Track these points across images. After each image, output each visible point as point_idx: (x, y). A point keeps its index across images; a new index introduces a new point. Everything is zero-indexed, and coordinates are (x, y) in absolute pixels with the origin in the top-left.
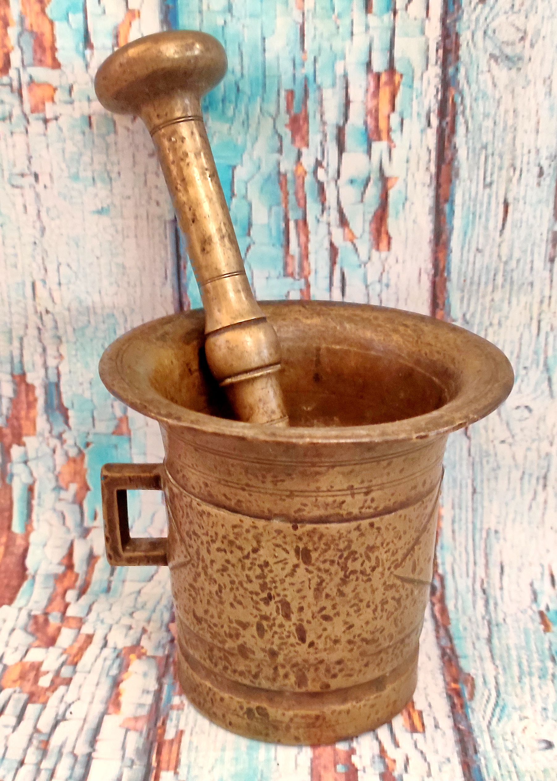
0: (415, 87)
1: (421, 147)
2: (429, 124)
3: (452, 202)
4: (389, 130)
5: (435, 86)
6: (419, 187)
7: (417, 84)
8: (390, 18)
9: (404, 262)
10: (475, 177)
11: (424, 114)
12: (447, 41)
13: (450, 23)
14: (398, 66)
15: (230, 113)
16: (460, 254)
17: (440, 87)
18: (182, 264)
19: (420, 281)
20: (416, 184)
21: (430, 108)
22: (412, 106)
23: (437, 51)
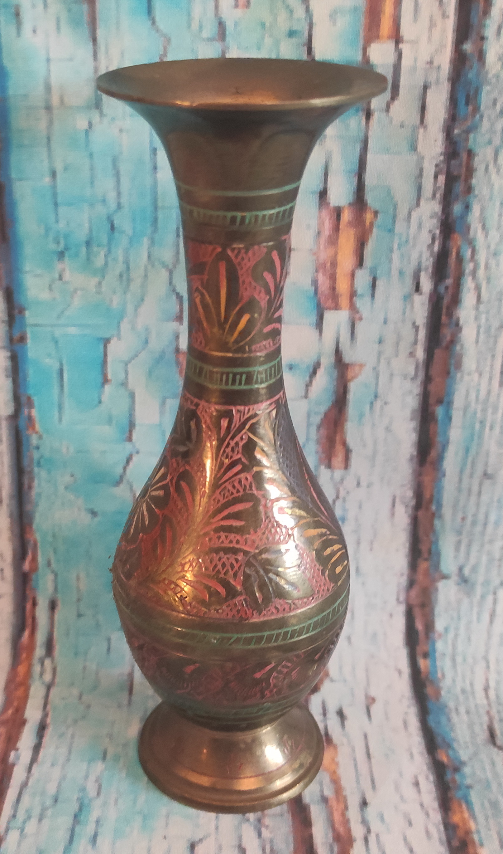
0: (397, 231)
1: (403, 321)
2: (418, 288)
3: (450, 404)
4: (353, 294)
5: (430, 231)
6: (397, 381)
7: (400, 227)
8: (360, 123)
9: (370, 485)
10: (488, 369)
11: (409, 271)
12: (453, 162)
13: (459, 135)
14: (370, 198)
15: (99, 261)
16: (457, 479)
17: (438, 232)
18: (26, 482)
19: (393, 514)
20: (392, 375)
21: (420, 264)
22: (390, 261)
23: (436, 177)
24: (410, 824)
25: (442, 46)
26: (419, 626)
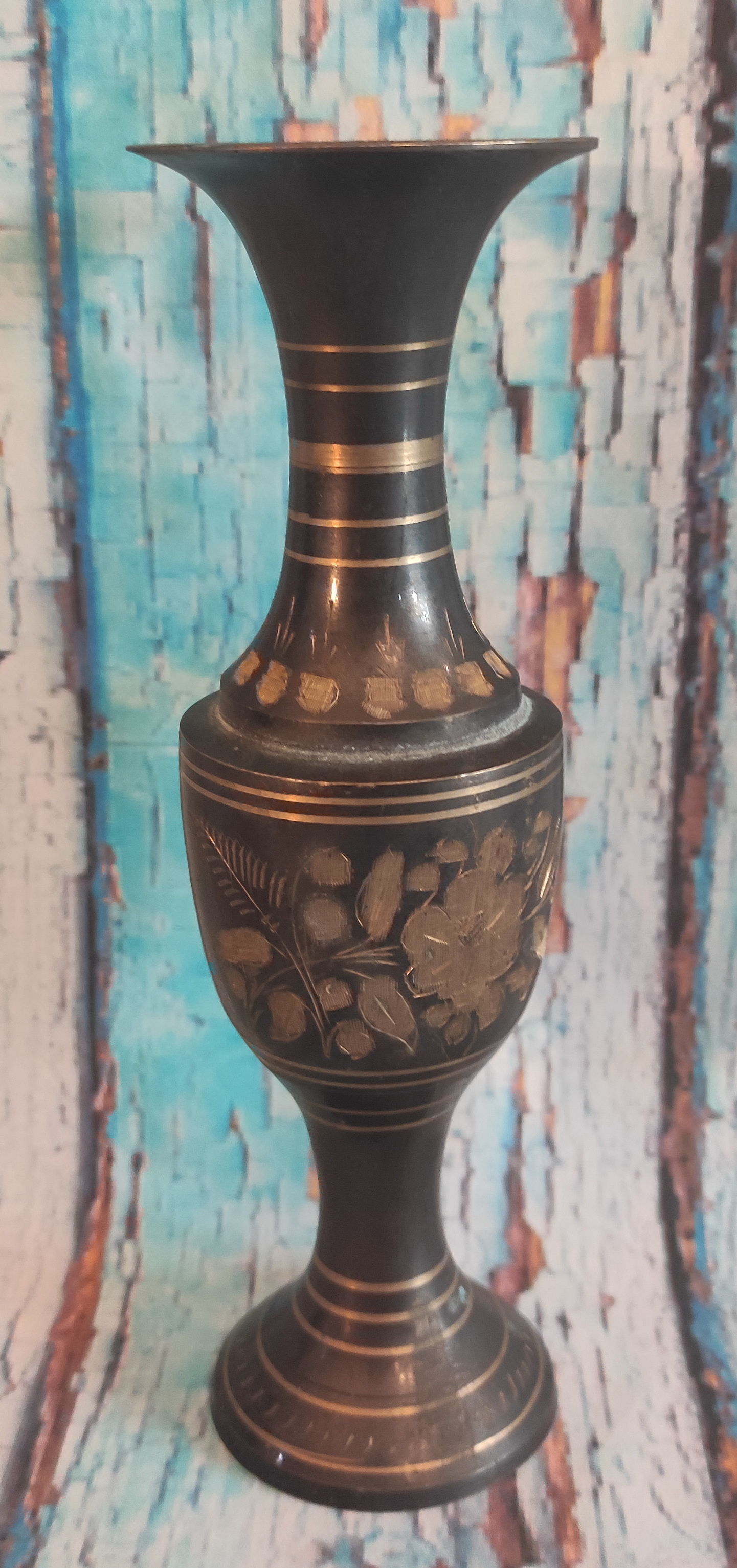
0: (625, 609)
1: (639, 737)
2: (657, 690)
3: (709, 856)
4: (567, 699)
5: (672, 610)
6: (634, 821)
7: (630, 604)
8: (570, 464)
9: (600, 977)
11: (645, 665)
12: (700, 516)
13: (706, 479)
14: (587, 565)
16: (725, 967)
17: (682, 611)
18: (100, 974)
19: (634, 1020)
20: (626, 814)
21: (659, 655)
22: (618, 651)
23: (676, 536)
24: (661, 1471)
25: (676, 364)
26: (680, 1190)
